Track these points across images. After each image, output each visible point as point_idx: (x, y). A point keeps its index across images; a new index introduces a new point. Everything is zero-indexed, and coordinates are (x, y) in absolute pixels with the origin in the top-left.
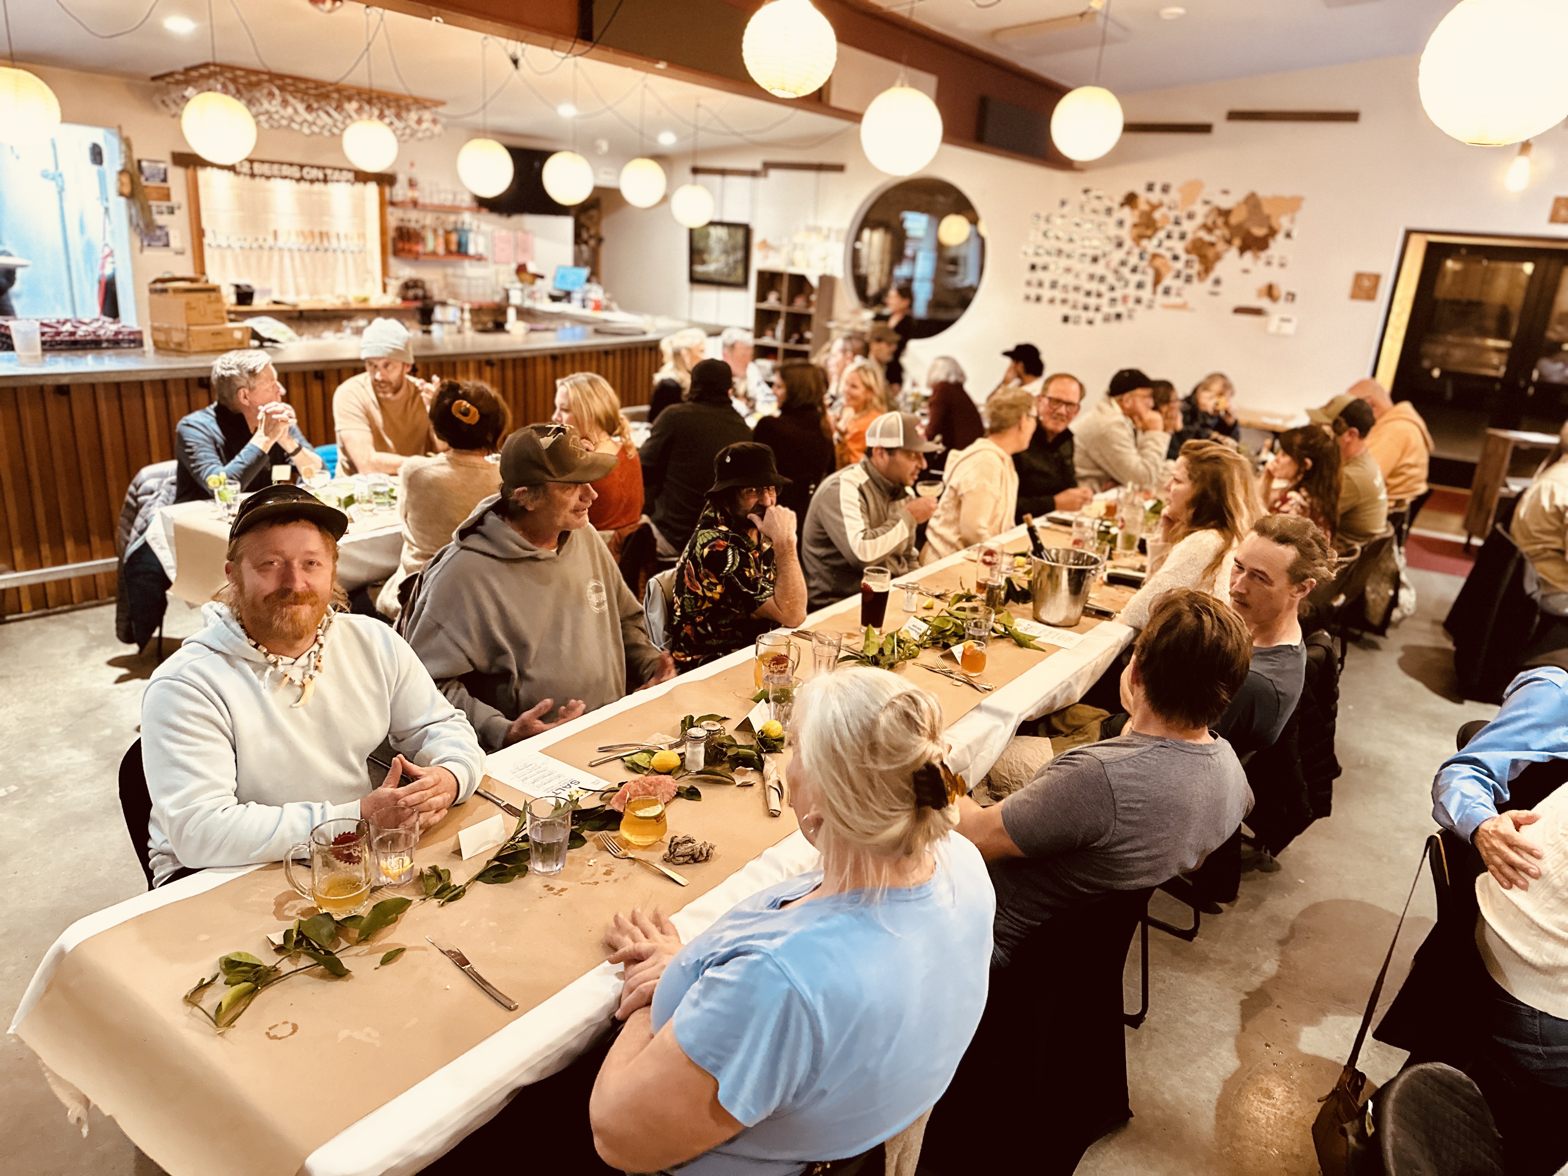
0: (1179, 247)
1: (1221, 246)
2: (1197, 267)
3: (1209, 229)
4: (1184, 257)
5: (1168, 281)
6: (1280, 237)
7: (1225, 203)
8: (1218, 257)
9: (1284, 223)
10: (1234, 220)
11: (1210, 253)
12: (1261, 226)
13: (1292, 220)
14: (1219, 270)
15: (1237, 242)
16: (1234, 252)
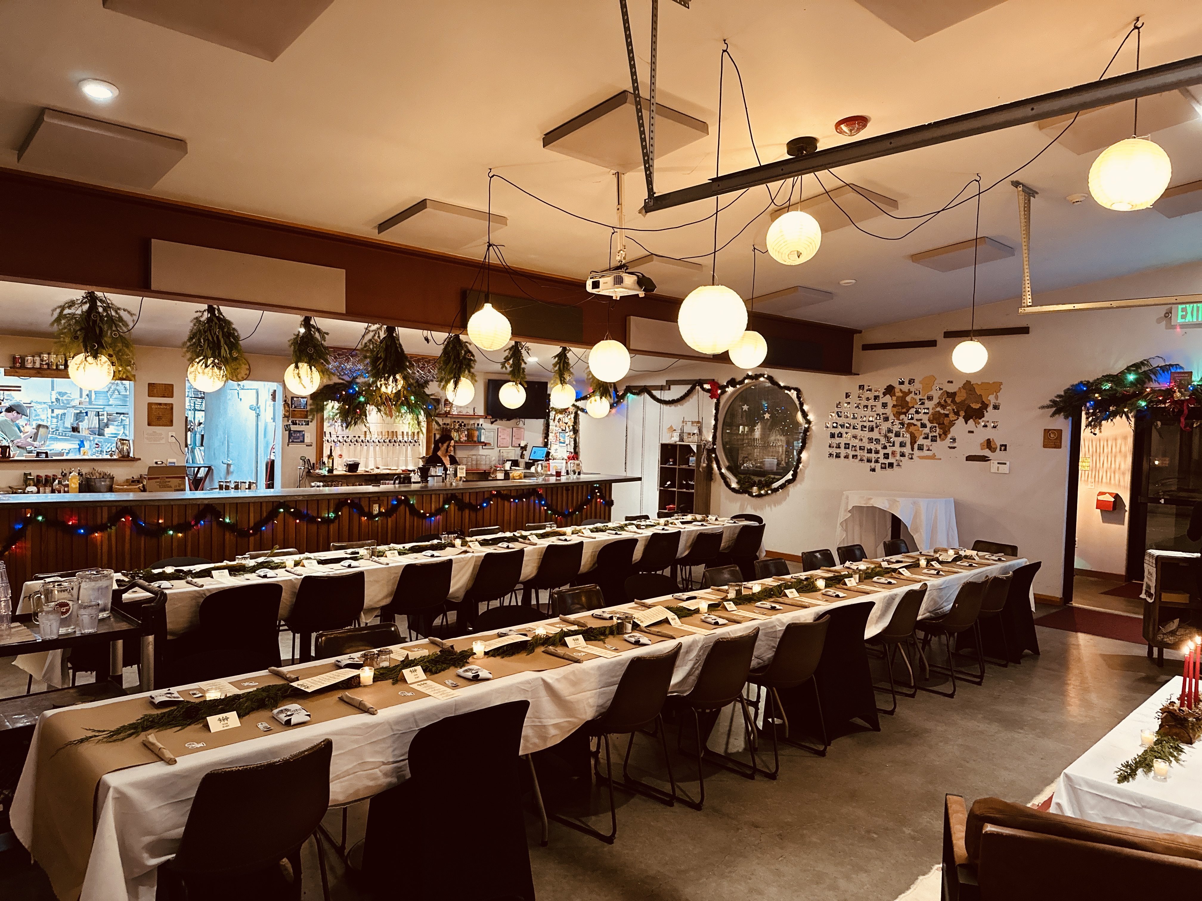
2: (938, 431)
3: (944, 407)
5: (920, 441)
6: (990, 409)
7: (951, 389)
8: (952, 424)
9: (992, 399)
11: (946, 421)
12: (977, 402)
13: (997, 398)
14: (954, 431)
16: (961, 420)
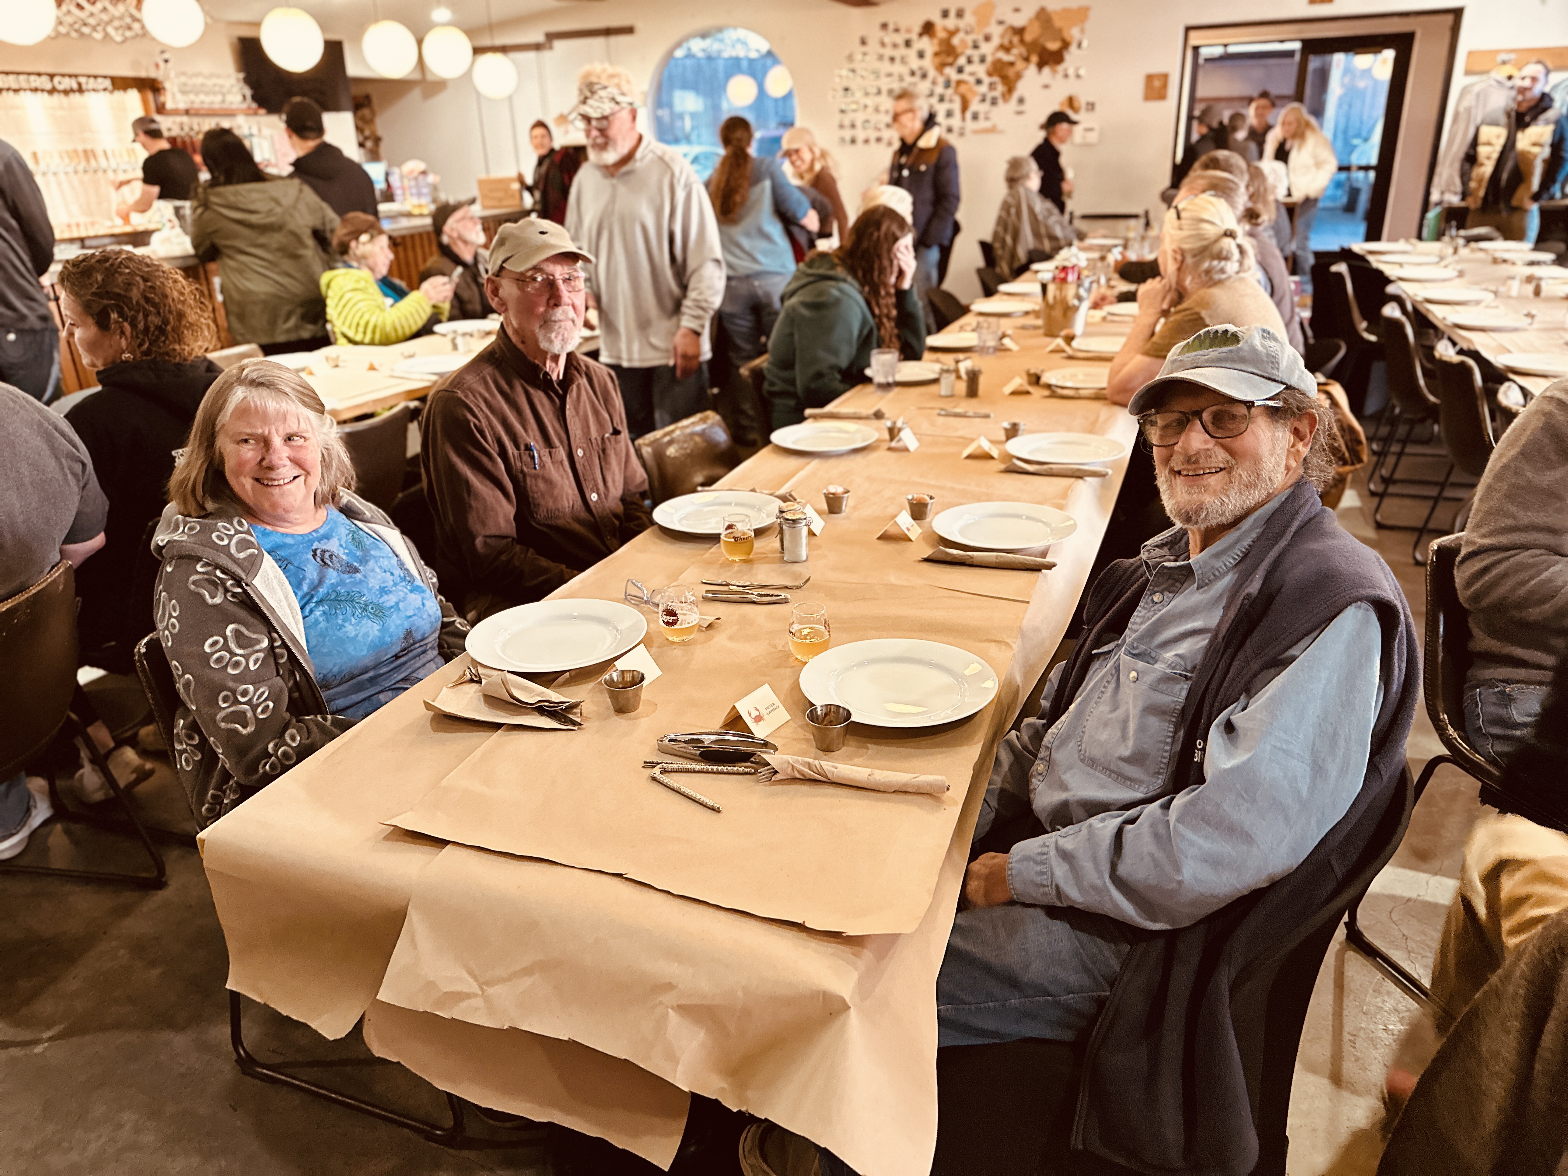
0: (980, 70)
1: (1020, 64)
2: (1000, 88)
3: (1006, 49)
4: (987, 80)
5: (975, 106)
6: (1073, 48)
7: (1019, 21)
8: (1019, 76)
9: (1074, 33)
10: (1028, 37)
11: (1011, 72)
12: (1054, 39)
13: (1082, 31)
14: (1022, 88)
15: (1034, 59)
16: (1032, 69)
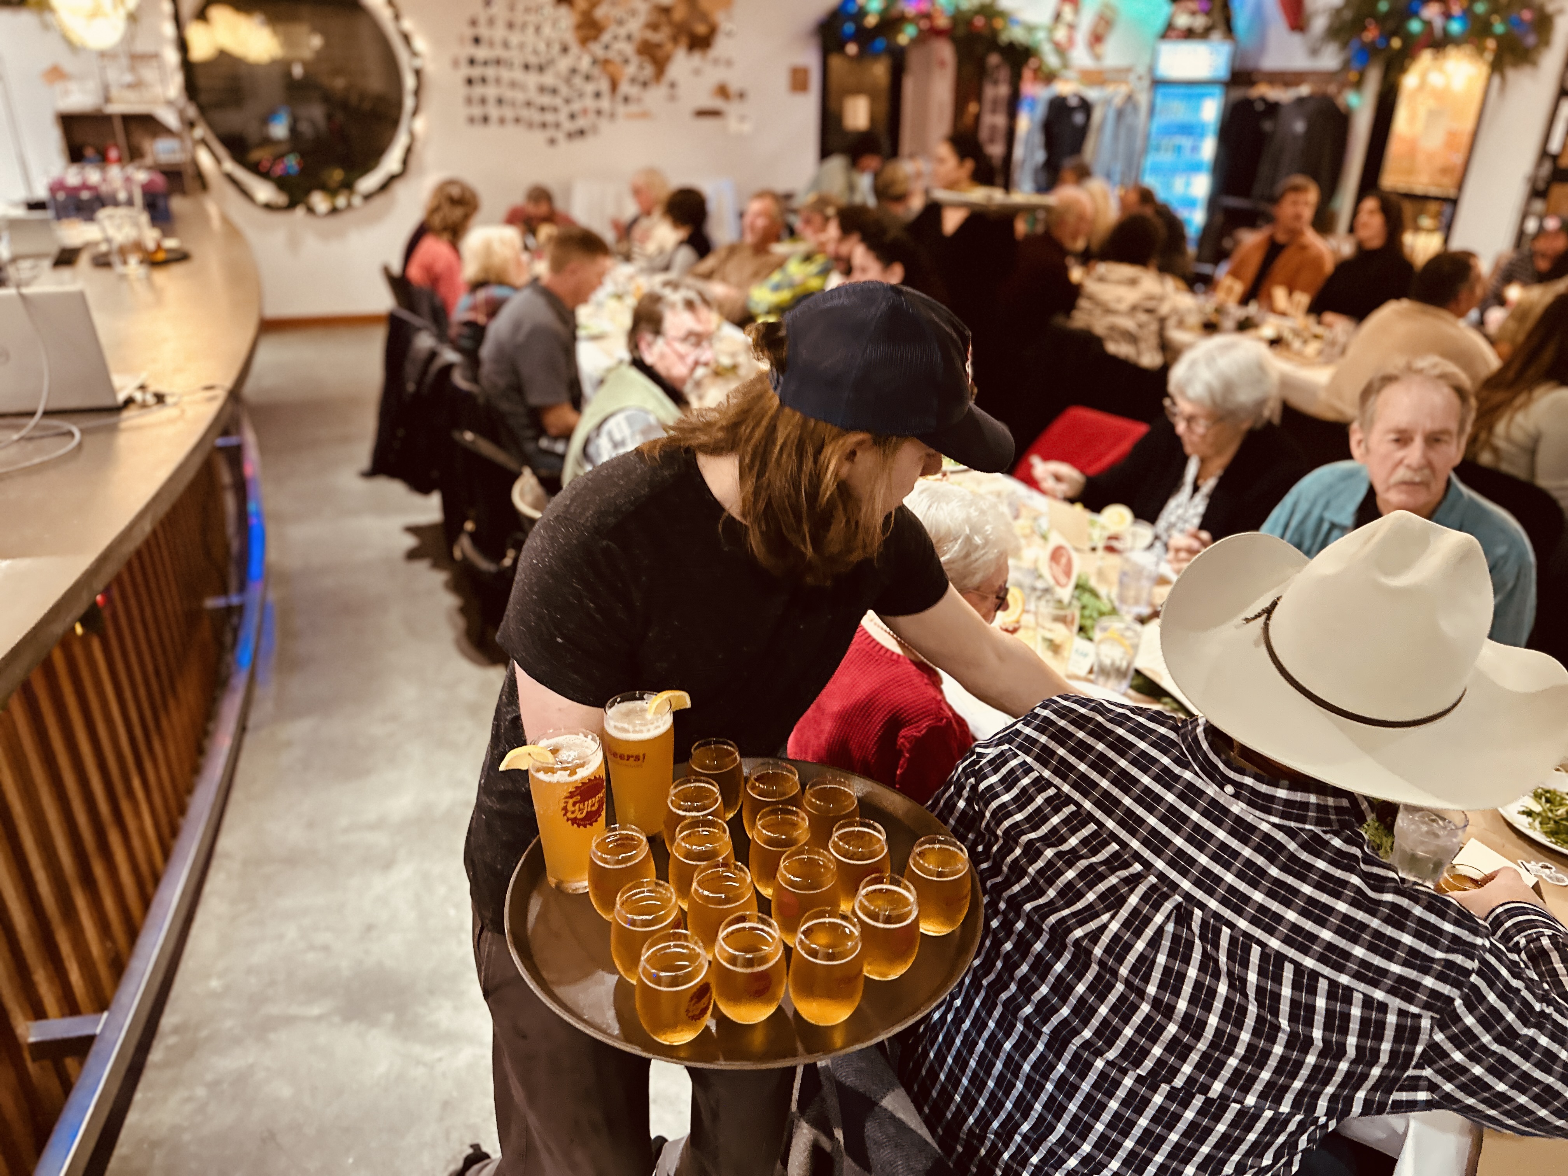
0: (629, 49)
2: (649, 70)
4: (635, 60)
5: (625, 88)
6: (721, 34)
8: (668, 58)
9: (721, 18)
10: (676, 18)
11: (660, 54)
14: (672, 72)
15: (684, 41)
